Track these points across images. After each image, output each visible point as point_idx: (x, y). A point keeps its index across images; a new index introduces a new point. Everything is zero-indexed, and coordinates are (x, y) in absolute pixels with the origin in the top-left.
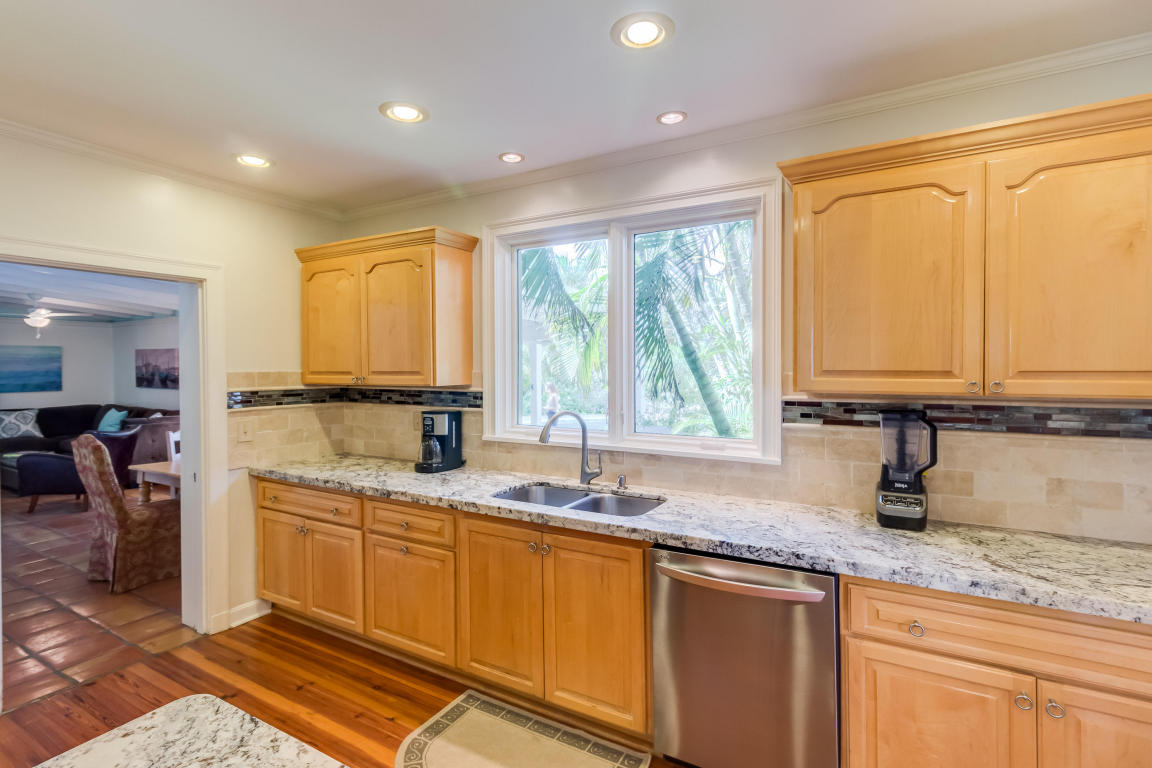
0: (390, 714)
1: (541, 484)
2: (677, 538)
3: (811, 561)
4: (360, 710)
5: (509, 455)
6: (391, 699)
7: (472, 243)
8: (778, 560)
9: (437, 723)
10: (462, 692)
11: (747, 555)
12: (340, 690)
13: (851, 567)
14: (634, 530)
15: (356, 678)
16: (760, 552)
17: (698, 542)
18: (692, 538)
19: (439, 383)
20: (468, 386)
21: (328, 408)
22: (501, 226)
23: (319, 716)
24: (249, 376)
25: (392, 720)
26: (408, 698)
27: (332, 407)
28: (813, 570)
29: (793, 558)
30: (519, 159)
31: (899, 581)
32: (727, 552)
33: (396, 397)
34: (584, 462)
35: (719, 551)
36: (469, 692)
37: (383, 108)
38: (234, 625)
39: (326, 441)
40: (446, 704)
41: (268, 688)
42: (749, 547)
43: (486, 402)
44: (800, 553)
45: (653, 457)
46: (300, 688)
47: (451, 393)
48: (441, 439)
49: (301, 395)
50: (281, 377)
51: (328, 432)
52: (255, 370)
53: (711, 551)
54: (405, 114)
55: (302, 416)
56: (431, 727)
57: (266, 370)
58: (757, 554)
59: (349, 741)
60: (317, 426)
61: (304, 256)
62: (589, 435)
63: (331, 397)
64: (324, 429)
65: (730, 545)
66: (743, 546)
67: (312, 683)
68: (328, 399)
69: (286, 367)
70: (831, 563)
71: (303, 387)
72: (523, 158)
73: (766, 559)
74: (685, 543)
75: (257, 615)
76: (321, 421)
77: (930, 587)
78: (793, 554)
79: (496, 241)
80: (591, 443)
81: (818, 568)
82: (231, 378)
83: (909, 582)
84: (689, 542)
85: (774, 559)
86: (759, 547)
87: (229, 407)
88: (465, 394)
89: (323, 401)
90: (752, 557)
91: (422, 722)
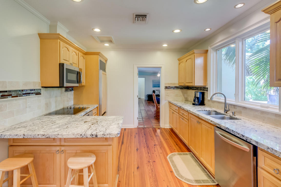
0: (175, 148)
1: (215, 111)
2: (219, 125)
3: (246, 138)
4: (172, 146)
5: (213, 104)
6: (177, 147)
7: (207, 51)
8: (239, 136)
9: (181, 154)
10: (190, 152)
11: (232, 133)
12: (171, 142)
13: (256, 143)
14: (212, 121)
15: (175, 142)
16: (235, 133)
17: (223, 127)
18: (222, 125)
19: (195, 85)
20: (206, 86)
21: (184, 90)
22: (213, 45)
23: (165, 144)
24: (168, 83)
25: (175, 150)
26: (180, 148)
27: (185, 90)
28: (246, 141)
29: (242, 136)
30: (210, 29)
31: (270, 152)
32: (228, 131)
33: (195, 89)
34: (225, 107)
35: (226, 130)
36: (191, 153)
37: (173, 31)
38: (165, 128)
39: (183, 97)
40: (186, 152)
41: (163, 137)
42: (232, 130)
43: (209, 90)
44: (244, 135)
45: (245, 108)
46: (166, 139)
47: (203, 88)
48: (198, 98)
49: (178, 87)
50: (174, 84)
51: (184, 96)
52: (170, 82)
53: (225, 130)
54: (177, 31)
55: (179, 91)
56: (180, 154)
57: (172, 83)
58: (234, 133)
59: (166, 148)
60: (182, 94)
61: (179, 60)
62: (227, 99)
63: (185, 88)
64: (183, 95)
65: (229, 129)
66: (231, 130)
67: (168, 139)
68: (184, 88)
69: (175, 82)
70: (251, 140)
71: (178, 86)
72: (211, 29)
73: (236, 135)
74: (220, 126)
75: (169, 128)
76: (182, 93)
77: (279, 157)
78: (242, 135)
79: (211, 49)
80: (227, 102)
81: (248, 141)
82: (165, 84)
83: (272, 153)
84: (221, 126)
85: (237, 135)
86: (234, 131)
87: (165, 89)
88: (205, 88)
89: (183, 89)
90: (233, 134)
91: (179, 152)
